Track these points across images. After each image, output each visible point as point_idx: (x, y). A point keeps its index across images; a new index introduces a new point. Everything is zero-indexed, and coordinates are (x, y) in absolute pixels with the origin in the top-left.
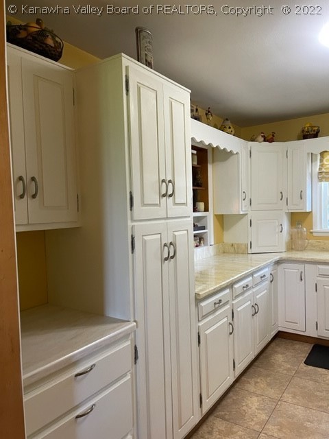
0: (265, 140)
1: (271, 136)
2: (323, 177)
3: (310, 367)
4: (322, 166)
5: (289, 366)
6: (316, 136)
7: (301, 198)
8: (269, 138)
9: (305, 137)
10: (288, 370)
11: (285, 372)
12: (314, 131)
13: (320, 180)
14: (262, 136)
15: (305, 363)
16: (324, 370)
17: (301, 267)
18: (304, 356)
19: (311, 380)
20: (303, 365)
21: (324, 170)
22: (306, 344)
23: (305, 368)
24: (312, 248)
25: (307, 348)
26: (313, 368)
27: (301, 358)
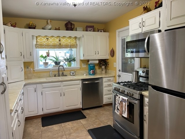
0: (11, 26)
1: (15, 24)
2: (38, 47)
3: (45, 127)
4: (37, 41)
5: (37, 131)
6: (34, 28)
7: (31, 55)
8: (13, 25)
9: (30, 28)
10: (38, 132)
11: (37, 134)
12: (34, 26)
13: (36, 48)
14: (10, 24)
15: (42, 126)
16: (51, 126)
17: (35, 86)
18: (40, 124)
19: (49, 132)
20: (42, 128)
21: (38, 44)
22: (38, 119)
23: (44, 129)
24: (35, 77)
25: (40, 120)
26: (46, 127)
27: (40, 125)
